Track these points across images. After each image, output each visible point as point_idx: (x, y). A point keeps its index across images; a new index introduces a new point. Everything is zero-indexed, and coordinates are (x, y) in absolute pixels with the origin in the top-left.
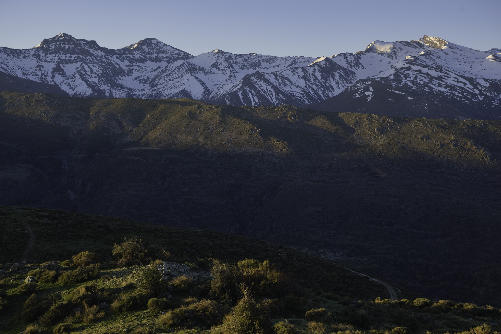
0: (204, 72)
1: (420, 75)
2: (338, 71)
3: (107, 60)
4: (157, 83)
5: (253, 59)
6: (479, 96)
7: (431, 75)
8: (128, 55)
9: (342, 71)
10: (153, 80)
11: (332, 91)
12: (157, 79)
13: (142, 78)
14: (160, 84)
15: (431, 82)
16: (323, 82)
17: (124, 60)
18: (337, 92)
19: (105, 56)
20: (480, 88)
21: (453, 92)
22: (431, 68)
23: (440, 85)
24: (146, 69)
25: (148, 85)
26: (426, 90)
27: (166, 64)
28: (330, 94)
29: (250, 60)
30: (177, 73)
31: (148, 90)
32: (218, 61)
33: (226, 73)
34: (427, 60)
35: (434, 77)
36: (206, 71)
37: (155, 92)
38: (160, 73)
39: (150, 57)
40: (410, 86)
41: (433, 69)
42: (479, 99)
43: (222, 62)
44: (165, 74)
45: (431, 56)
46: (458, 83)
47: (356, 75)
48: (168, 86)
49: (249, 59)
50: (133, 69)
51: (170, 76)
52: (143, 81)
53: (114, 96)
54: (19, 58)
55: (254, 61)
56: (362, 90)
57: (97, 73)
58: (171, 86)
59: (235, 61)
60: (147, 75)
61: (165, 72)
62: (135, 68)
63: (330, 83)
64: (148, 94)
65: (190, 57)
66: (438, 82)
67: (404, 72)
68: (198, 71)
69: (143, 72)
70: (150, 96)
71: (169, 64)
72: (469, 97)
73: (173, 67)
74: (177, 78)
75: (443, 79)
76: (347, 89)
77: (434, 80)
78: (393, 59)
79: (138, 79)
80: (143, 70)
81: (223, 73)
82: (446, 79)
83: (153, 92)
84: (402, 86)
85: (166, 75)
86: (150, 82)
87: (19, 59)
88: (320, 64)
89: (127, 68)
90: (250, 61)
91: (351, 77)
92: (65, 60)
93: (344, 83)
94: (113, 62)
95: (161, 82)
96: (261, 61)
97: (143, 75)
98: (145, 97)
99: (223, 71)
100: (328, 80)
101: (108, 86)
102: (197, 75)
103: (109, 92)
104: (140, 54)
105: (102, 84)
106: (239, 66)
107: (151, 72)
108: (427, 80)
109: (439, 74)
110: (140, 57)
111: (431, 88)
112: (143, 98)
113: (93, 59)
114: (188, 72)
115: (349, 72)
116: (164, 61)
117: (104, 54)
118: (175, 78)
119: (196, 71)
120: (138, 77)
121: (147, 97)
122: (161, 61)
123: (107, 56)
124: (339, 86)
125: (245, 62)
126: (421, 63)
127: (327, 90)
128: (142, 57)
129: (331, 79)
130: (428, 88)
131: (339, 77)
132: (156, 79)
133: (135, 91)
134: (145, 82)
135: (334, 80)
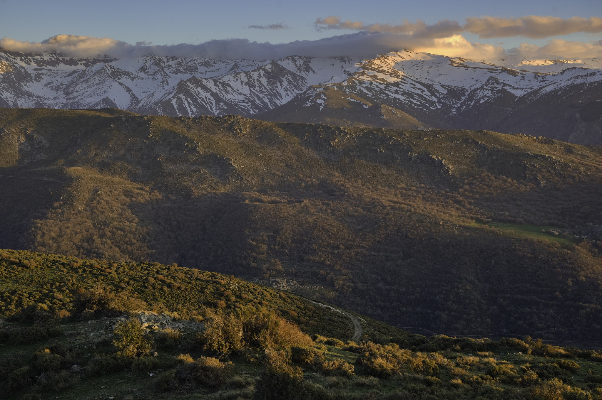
0: (130, 77)
1: (375, 81)
2: (286, 76)
3: (9, 63)
4: (73, 90)
5: (188, 62)
6: (437, 104)
7: (387, 81)
8: (36, 57)
9: (291, 77)
10: (68, 86)
11: (280, 98)
12: (73, 86)
13: (55, 84)
14: (77, 92)
15: (388, 89)
16: (269, 88)
17: (31, 63)
18: (285, 100)
19: (6, 57)
20: (438, 95)
21: (411, 99)
22: (387, 73)
23: (396, 92)
24: (58, 74)
25: (62, 93)
26: (383, 98)
27: (83, 68)
28: (277, 102)
30: (98, 78)
31: (62, 99)
32: (147, 64)
33: (156, 78)
34: (383, 65)
35: (390, 84)
36: (132, 76)
37: (71, 101)
38: (76, 78)
39: (63, 59)
40: (365, 93)
41: (389, 74)
42: (437, 107)
43: (152, 66)
44: (82, 80)
45: (386, 60)
46: (416, 90)
47: (306, 81)
48: (87, 94)
49: (183, 62)
50: (42, 74)
51: (89, 82)
52: (55, 88)
53: (19, 105)
55: (189, 64)
56: (313, 97)
58: (90, 94)
59: (166, 64)
60: (60, 80)
61: (83, 77)
62: (44, 72)
63: (278, 90)
64: (62, 104)
65: (113, 60)
66: (394, 88)
67: (358, 77)
68: (123, 75)
69: (55, 77)
70: (65, 105)
71: (87, 67)
72: (427, 105)
73: (92, 71)
74: (97, 84)
75: (399, 86)
76: (297, 96)
77: (391, 86)
78: (345, 63)
79: (49, 86)
80: (55, 75)
81: (153, 79)
82: (403, 85)
83: (68, 101)
84: (356, 93)
85: (84, 81)
86: (64, 89)
88: (265, 68)
90: (184, 65)
91: (300, 83)
93: (293, 90)
95: (78, 89)
96: (197, 65)
97: (55, 81)
98: (59, 107)
99: (153, 76)
100: (275, 86)
101: (11, 94)
102: (122, 81)
103: (12, 101)
104: (51, 55)
105: (3, 92)
106: (172, 70)
107: (65, 77)
108: (382, 87)
109: (395, 79)
111: (387, 95)
112: (56, 108)
114: (111, 78)
115: (298, 78)
116: (81, 64)
117: (5, 55)
118: (95, 84)
119: (121, 76)
120: (49, 83)
121: (61, 107)
122: (78, 64)
123: (8, 57)
124: (287, 94)
125: (178, 66)
126: (376, 67)
127: (274, 97)
129: (279, 86)
130: (384, 96)
131: (287, 83)
132: (72, 84)
133: (46, 100)
134: (57, 88)
135: (282, 87)
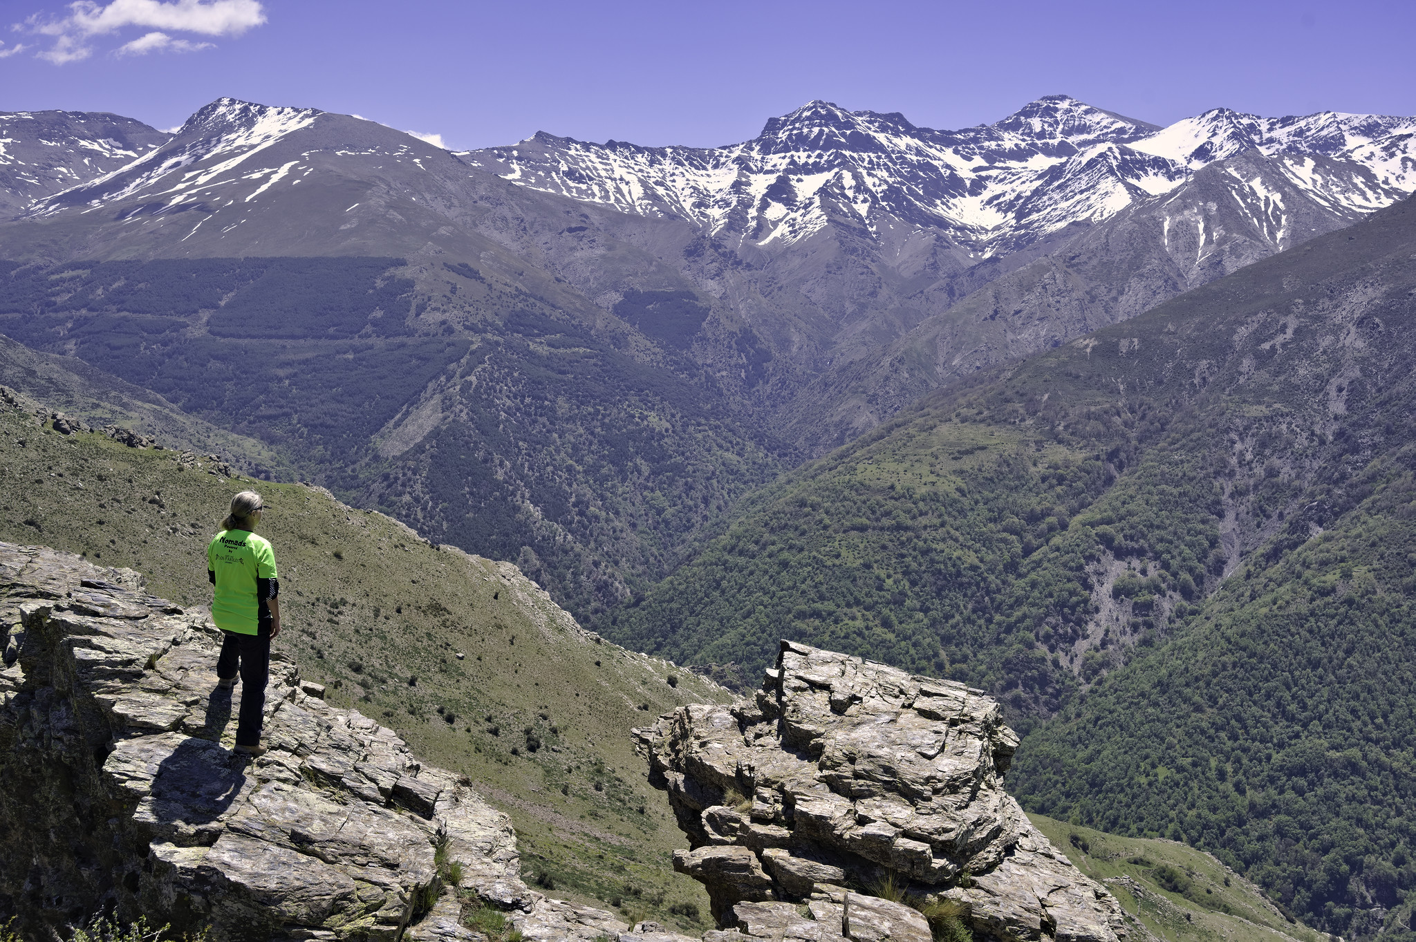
29: (1313, 131)
54: (705, 168)
57: (874, 190)
87: (703, 172)
89: (973, 176)
92: (806, 163)
94: (935, 163)
110: (1016, 145)
113: (879, 158)
128: (1023, 145)
